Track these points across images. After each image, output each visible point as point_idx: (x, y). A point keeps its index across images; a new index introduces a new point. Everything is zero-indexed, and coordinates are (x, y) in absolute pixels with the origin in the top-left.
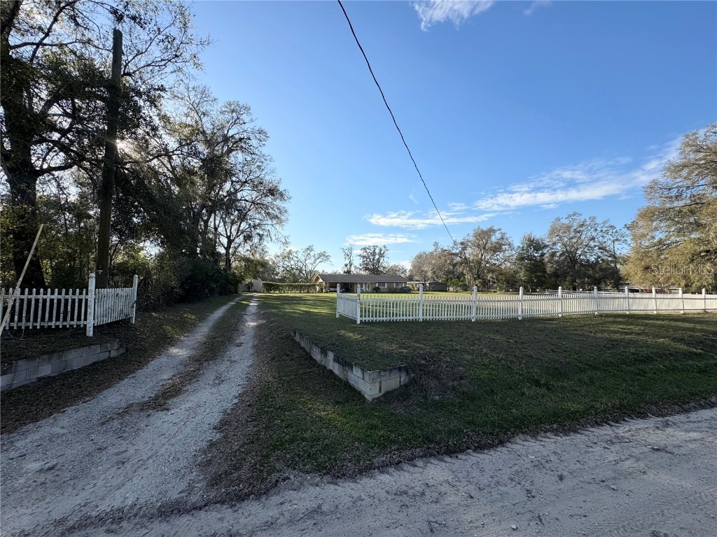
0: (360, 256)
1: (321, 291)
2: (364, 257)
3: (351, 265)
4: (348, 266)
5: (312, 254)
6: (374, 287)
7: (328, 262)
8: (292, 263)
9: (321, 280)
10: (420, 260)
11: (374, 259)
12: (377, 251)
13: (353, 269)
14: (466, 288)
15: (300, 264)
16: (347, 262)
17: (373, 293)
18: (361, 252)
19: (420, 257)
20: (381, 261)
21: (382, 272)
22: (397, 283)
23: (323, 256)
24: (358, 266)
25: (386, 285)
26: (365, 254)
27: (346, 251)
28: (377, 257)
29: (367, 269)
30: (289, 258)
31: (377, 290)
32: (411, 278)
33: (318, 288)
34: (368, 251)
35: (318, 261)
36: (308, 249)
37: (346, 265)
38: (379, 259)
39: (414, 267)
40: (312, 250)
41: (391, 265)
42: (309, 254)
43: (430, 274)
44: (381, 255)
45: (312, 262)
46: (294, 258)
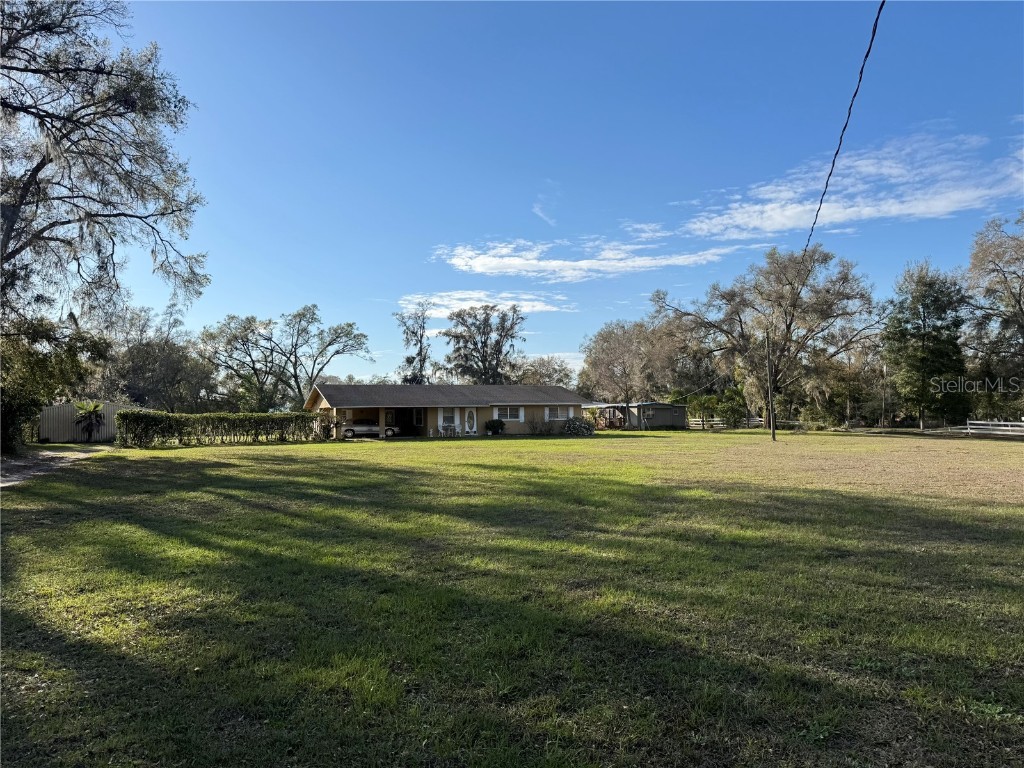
0: (446, 334)
1: (325, 436)
2: (457, 337)
3: (423, 361)
4: (416, 363)
5: (313, 329)
6: (485, 419)
7: (362, 353)
8: (256, 354)
9: (325, 404)
10: (609, 346)
11: (485, 344)
12: (494, 320)
13: (428, 371)
14: (737, 418)
15: (278, 358)
16: (413, 351)
17: (484, 437)
18: (450, 326)
19: (606, 337)
20: (504, 350)
21: (507, 378)
22: (553, 409)
23: (346, 337)
24: (442, 361)
25: (522, 413)
26: (461, 329)
27: (410, 323)
28: (494, 336)
29: (466, 370)
30: (246, 341)
31: (495, 430)
32: (586, 394)
33: (316, 426)
34: (470, 321)
35: (332, 349)
36: (301, 316)
37: (410, 361)
38: (498, 345)
39: (594, 364)
40: (314, 319)
41: (530, 360)
42: (305, 330)
43: (637, 382)
44: (506, 331)
45: (315, 351)
46: (263, 343)
